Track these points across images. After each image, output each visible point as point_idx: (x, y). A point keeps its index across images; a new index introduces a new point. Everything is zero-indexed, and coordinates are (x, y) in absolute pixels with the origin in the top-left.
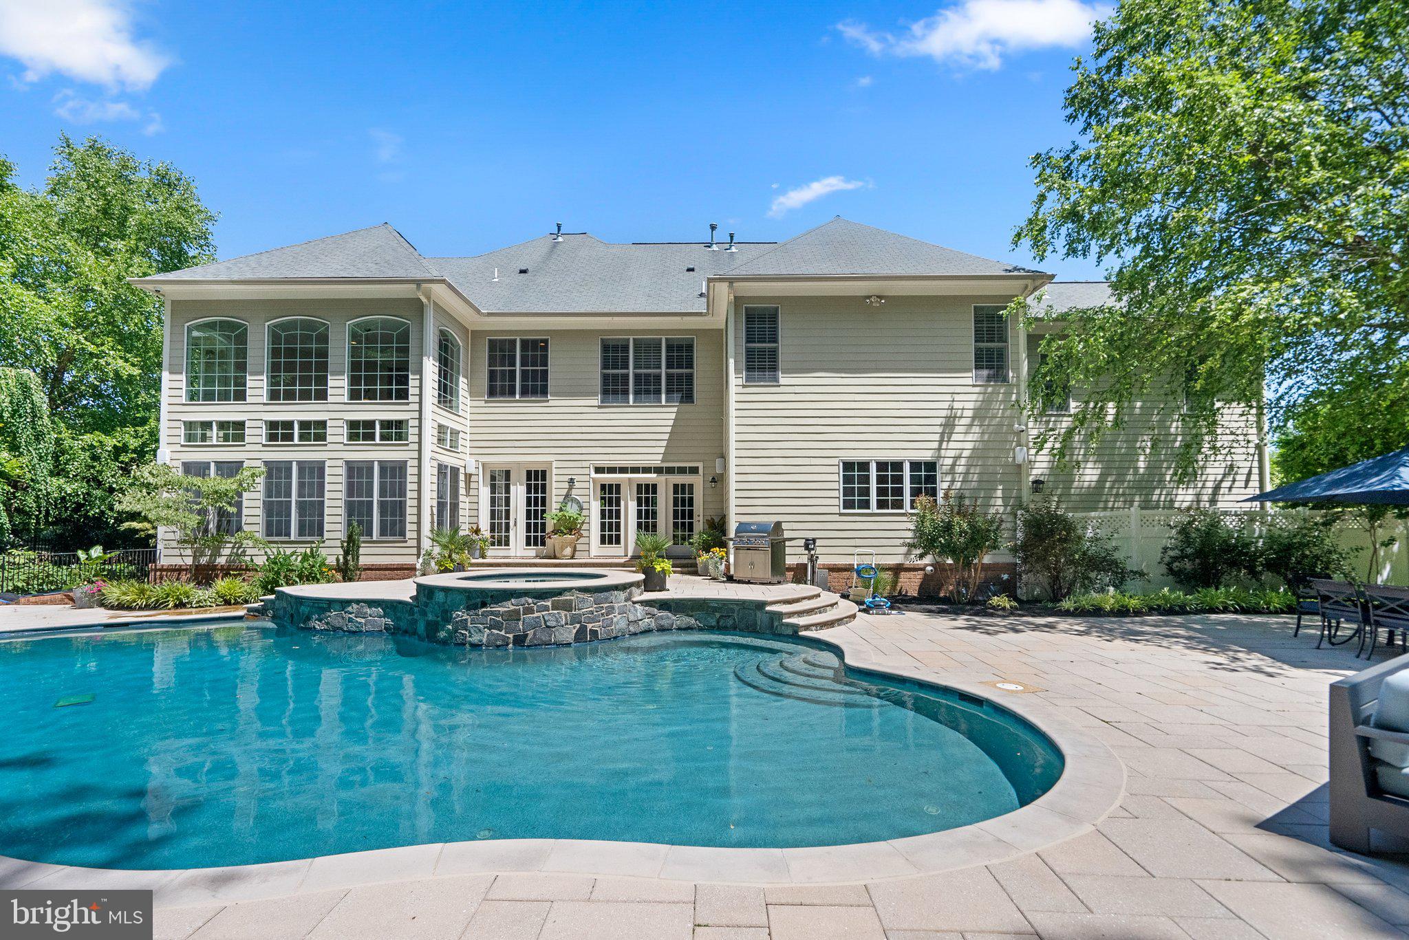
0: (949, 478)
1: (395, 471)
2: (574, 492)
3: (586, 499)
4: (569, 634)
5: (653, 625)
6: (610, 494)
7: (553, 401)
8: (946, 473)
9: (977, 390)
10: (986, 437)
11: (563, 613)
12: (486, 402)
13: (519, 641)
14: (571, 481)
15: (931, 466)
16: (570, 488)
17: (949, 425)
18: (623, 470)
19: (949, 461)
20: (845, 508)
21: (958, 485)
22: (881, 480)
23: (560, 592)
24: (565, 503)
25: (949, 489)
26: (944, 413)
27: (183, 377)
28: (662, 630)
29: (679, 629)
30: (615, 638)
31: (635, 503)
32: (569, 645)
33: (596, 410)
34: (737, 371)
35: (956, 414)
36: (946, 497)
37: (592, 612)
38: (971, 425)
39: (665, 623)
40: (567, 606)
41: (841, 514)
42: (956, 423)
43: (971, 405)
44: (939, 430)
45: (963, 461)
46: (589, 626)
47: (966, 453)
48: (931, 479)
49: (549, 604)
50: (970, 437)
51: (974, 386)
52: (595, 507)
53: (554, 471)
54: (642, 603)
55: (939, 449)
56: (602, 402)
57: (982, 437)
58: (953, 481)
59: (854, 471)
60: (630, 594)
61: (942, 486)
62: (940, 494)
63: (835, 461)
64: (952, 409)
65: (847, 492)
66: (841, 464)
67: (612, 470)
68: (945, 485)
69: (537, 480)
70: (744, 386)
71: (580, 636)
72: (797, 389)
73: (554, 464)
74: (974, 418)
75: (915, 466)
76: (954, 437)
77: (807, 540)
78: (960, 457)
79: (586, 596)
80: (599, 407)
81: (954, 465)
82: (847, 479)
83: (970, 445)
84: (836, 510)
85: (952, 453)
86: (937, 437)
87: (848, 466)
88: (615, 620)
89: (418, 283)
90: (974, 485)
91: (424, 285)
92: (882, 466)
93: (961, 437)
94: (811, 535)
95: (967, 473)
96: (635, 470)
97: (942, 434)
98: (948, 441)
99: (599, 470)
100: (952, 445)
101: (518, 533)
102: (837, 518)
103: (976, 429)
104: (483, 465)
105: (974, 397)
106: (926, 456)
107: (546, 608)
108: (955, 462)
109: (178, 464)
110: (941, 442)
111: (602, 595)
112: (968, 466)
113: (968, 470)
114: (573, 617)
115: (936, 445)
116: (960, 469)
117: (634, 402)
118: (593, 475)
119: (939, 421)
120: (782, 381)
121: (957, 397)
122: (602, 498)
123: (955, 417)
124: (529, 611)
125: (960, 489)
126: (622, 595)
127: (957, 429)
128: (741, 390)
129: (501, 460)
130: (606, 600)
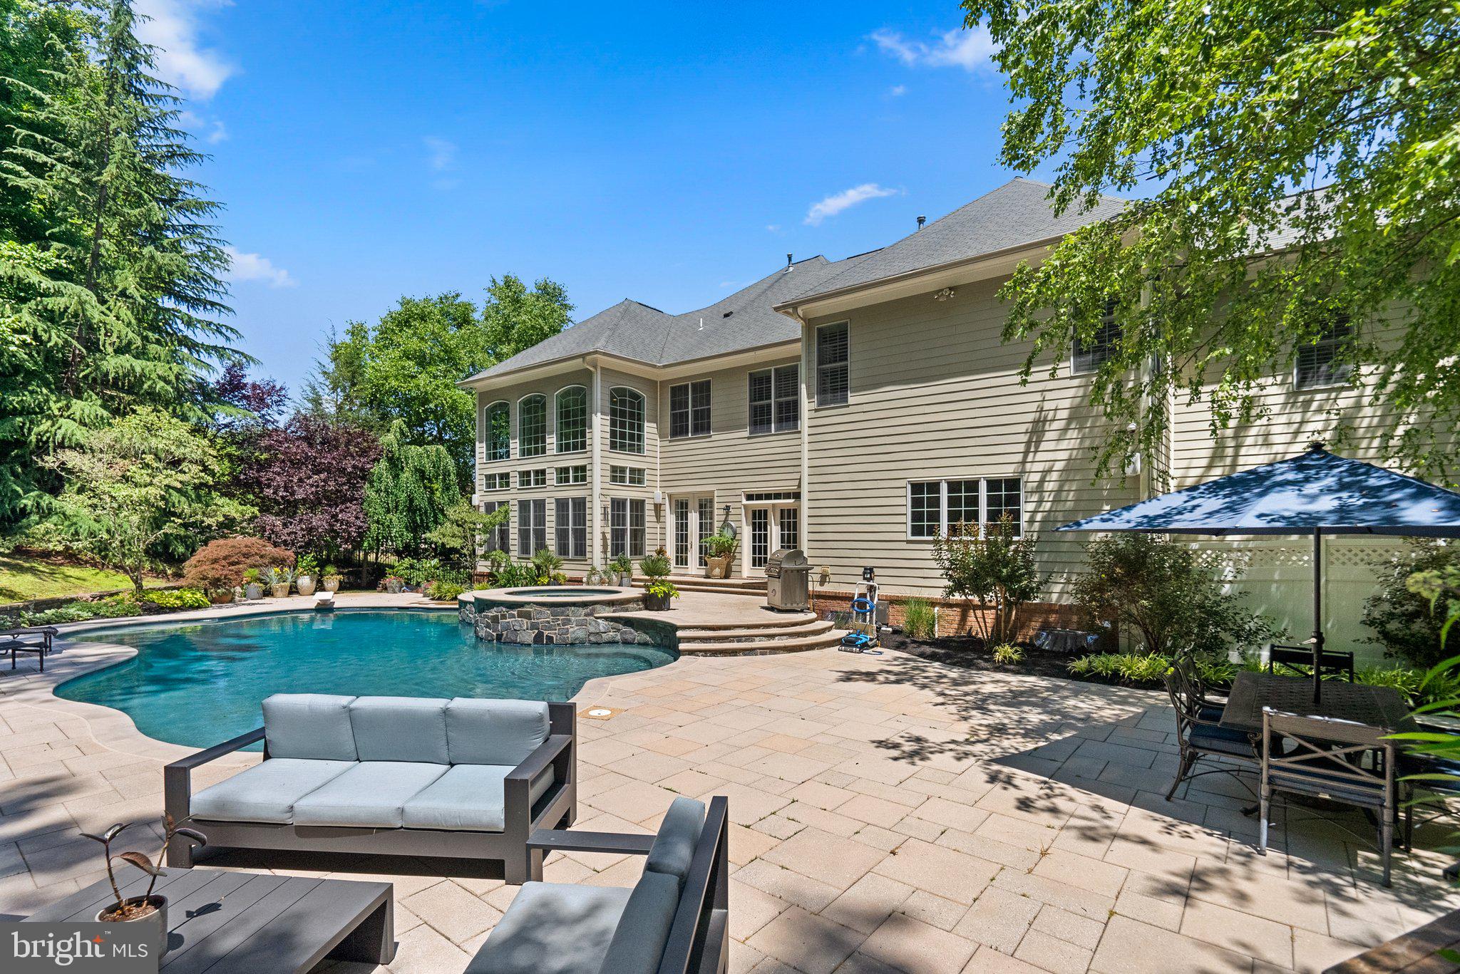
0: (1035, 497)
1: (580, 504)
2: (730, 518)
3: (738, 524)
4: (529, 637)
5: (619, 638)
6: (759, 520)
7: (715, 436)
8: (1032, 492)
9: (1076, 382)
10: (1087, 443)
11: (525, 621)
12: (670, 441)
13: (499, 637)
14: (728, 508)
15: (1013, 484)
16: (727, 514)
17: (1037, 431)
18: (768, 497)
19: (1037, 477)
20: (913, 534)
21: (1047, 506)
22: (953, 502)
23: (522, 605)
24: (723, 527)
25: (1035, 512)
26: (1031, 417)
27: (484, 445)
28: (626, 643)
29: (639, 644)
30: (572, 644)
31: (779, 527)
32: (529, 645)
33: (746, 441)
34: (810, 396)
35: (1046, 417)
36: (1031, 521)
37: (548, 622)
38: (1066, 430)
39: (629, 637)
40: (527, 616)
41: (909, 542)
42: (1047, 428)
43: (1067, 403)
44: (1025, 438)
45: (1055, 476)
46: (546, 633)
47: (1059, 466)
48: (1014, 500)
49: (515, 613)
50: (1064, 445)
51: (1072, 378)
52: (747, 533)
53: (716, 500)
54: (606, 619)
55: (1024, 462)
56: (751, 433)
57: (1081, 443)
58: (1040, 502)
59: (923, 493)
60: (594, 610)
61: (1027, 508)
62: (1025, 517)
63: (903, 483)
64: (1042, 411)
65: (917, 517)
66: (909, 487)
67: (759, 497)
68: (1031, 507)
69: (705, 507)
70: (816, 410)
71: (538, 638)
72: (866, 407)
73: (716, 494)
74: (1070, 420)
75: (993, 484)
76: (1043, 446)
77: (866, 569)
78: (1050, 471)
79: (543, 609)
80: (749, 438)
81: (1042, 481)
82: (917, 503)
83: (1065, 455)
84: (903, 537)
85: (1040, 467)
86: (1022, 448)
87: (917, 488)
88: (571, 630)
89: (583, 356)
90: (1069, 505)
91: (588, 358)
92: (954, 486)
93: (1052, 445)
94: (869, 563)
95: (1059, 491)
96: (778, 496)
97: (1028, 443)
98: (1036, 452)
99: (750, 497)
100: (1039, 456)
101: (693, 555)
102: (904, 545)
103: (1073, 434)
104: (670, 496)
105: (1071, 393)
106: (1008, 471)
107: (513, 616)
108: (1045, 476)
109: (482, 504)
110: (1026, 453)
111: (559, 609)
112: (1062, 482)
113: (1061, 487)
114: (532, 623)
115: (1019, 458)
116: (1049, 486)
117: (776, 431)
118: (745, 502)
119: (1023, 428)
120: (851, 400)
121: (1048, 396)
122: (754, 524)
123: (1045, 421)
124: (504, 617)
125: (1049, 511)
126: (582, 611)
127: (1048, 436)
128: (814, 414)
129: (681, 490)
130: (562, 614)
